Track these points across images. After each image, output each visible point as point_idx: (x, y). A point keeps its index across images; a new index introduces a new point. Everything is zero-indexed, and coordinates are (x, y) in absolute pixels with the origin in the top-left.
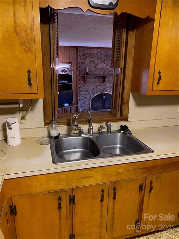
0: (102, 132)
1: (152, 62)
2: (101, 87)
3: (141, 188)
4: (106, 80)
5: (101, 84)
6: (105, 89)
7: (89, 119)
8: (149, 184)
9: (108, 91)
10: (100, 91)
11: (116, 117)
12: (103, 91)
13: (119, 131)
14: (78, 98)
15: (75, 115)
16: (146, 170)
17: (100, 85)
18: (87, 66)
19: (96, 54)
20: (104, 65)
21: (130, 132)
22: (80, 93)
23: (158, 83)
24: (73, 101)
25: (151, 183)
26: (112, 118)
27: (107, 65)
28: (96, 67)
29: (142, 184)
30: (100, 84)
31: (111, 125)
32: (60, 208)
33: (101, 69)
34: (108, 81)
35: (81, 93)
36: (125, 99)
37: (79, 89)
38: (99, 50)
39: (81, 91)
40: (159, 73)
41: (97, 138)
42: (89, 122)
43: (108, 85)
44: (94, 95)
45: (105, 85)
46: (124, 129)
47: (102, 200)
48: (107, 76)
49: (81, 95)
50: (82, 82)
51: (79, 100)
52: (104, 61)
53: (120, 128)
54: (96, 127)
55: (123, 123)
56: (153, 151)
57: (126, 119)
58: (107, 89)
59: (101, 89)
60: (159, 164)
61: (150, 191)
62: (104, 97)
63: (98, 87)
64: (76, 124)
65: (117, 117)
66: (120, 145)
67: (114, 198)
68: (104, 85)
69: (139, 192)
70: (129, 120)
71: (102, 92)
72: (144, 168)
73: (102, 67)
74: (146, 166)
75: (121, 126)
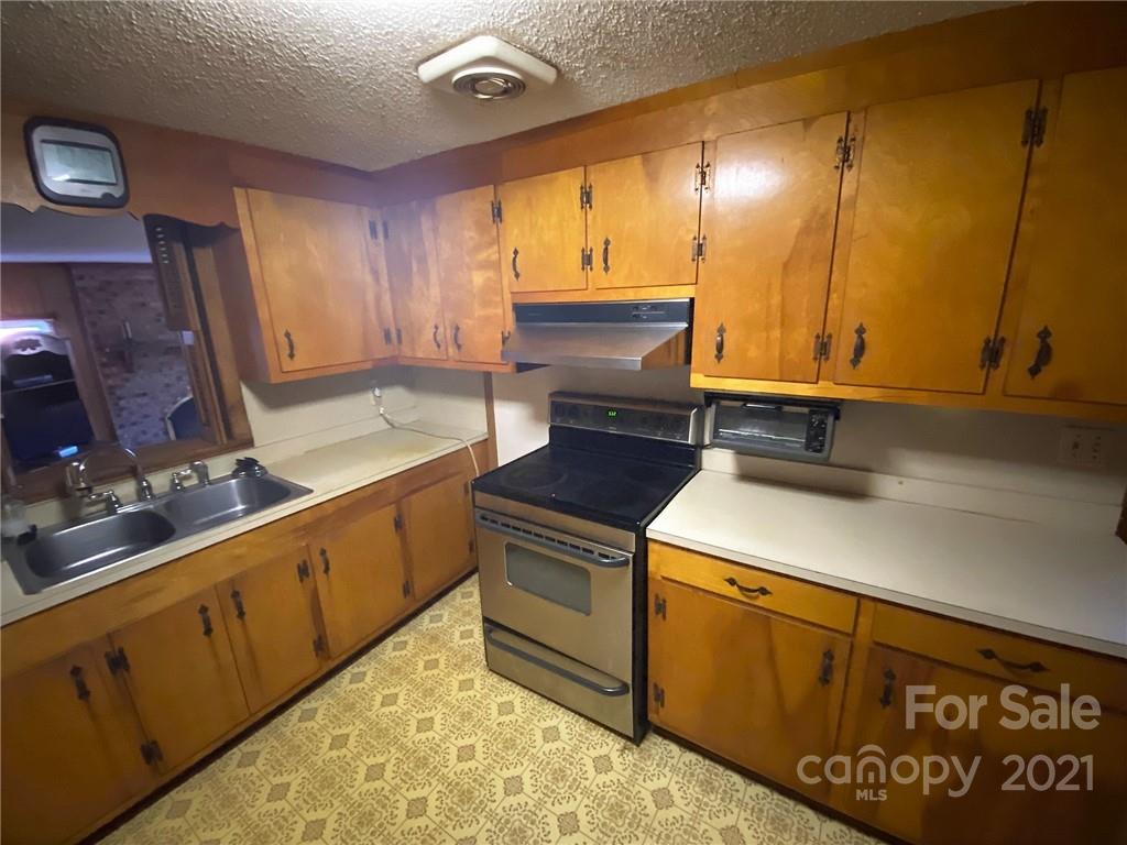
0: (183, 489)
1: (263, 314)
3: (303, 571)
7: (131, 464)
8: (321, 558)
11: (215, 443)
13: (235, 475)
14: (116, 422)
15: (75, 464)
16: (303, 532)
18: (124, 321)
21: (261, 468)
22: (117, 404)
23: (292, 356)
24: (92, 434)
25: (323, 552)
26: (207, 449)
29: (305, 562)
31: (205, 467)
32: (84, 693)
35: (122, 403)
36: (230, 398)
37: (112, 394)
39: (120, 398)
40: (288, 335)
41: (168, 506)
42: (134, 473)
44: (174, 403)
46: (247, 465)
47: (208, 631)
49: (122, 409)
50: (114, 369)
51: (122, 426)
53: (236, 467)
54: (159, 481)
55: (242, 455)
56: (311, 491)
57: (249, 443)
60: (330, 511)
61: (327, 570)
64: (83, 485)
65: (220, 443)
66: (243, 503)
67: (241, 614)
69: (301, 580)
70: (257, 443)
72: (297, 530)
74: (300, 524)
75: (239, 462)
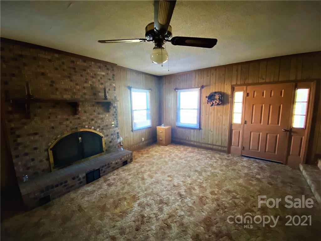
2: (71, 122)
4: (80, 109)
5: (71, 118)
6: (79, 124)
9: (87, 126)
10: (69, 129)
12: (76, 128)
17: (67, 119)
19: (50, 61)
20: (72, 84)
27: (77, 84)
28: (51, 85)
30: (67, 117)
33: (66, 90)
34: (83, 112)
35: (19, 140)
38: (57, 55)
43: (84, 118)
44: (56, 139)
45: (79, 118)
48: (80, 103)
51: (17, 157)
52: (69, 77)
58: (84, 124)
59: (71, 125)
62: (80, 138)
63: (65, 123)
68: (76, 119)
71: (74, 130)
73: (67, 87)
